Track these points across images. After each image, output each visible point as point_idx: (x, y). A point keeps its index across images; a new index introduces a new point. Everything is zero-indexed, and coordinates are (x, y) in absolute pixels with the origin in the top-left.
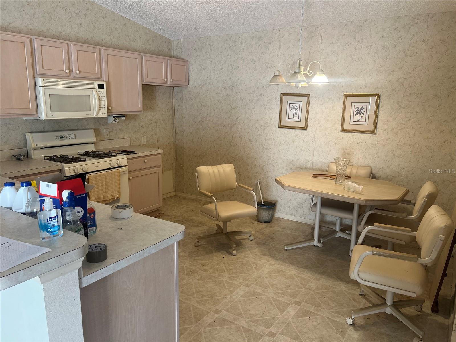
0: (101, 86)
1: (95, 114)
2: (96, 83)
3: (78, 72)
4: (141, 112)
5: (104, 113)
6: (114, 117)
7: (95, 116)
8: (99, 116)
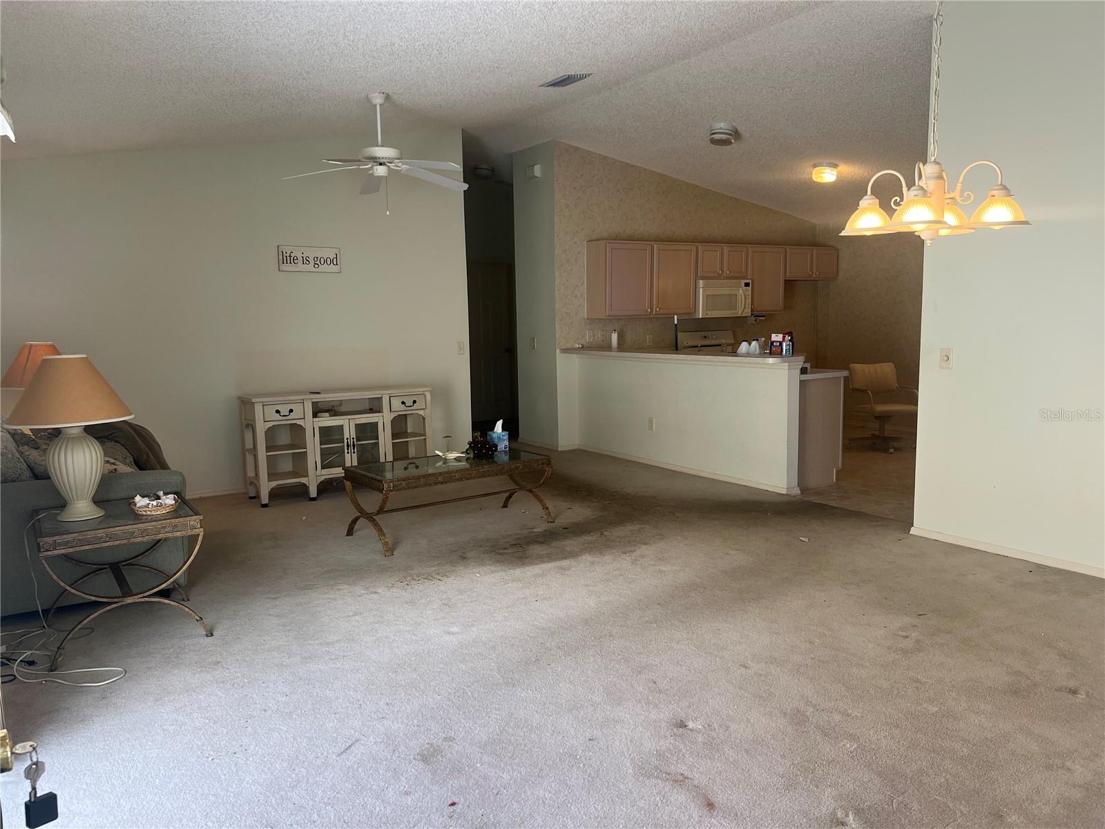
0: (747, 285)
1: (740, 313)
2: (743, 282)
3: (728, 272)
4: (780, 311)
5: (748, 312)
6: (755, 316)
7: (740, 315)
8: (744, 315)
